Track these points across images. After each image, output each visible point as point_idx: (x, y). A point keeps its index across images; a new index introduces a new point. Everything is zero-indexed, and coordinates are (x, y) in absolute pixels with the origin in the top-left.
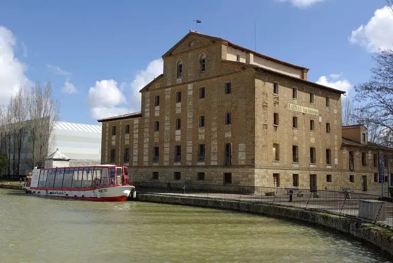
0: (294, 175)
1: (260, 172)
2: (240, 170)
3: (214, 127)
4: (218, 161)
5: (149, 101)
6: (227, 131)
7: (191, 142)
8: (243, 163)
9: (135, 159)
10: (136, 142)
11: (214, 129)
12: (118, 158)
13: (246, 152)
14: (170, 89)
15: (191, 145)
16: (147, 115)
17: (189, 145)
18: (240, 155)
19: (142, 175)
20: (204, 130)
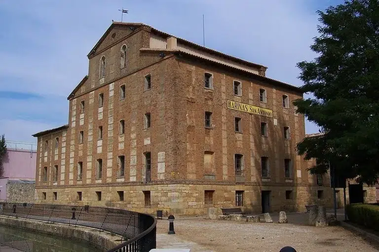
0: (238, 192)
1: (184, 188)
2: (159, 187)
3: (133, 132)
4: (136, 176)
5: (75, 108)
6: (146, 137)
7: (111, 153)
8: (162, 177)
9: (62, 177)
10: (63, 157)
11: (133, 136)
12: (49, 176)
13: (165, 162)
14: (94, 92)
15: (112, 157)
16: (74, 124)
17: (109, 157)
18: (159, 168)
19: (68, 195)
20: (123, 138)
